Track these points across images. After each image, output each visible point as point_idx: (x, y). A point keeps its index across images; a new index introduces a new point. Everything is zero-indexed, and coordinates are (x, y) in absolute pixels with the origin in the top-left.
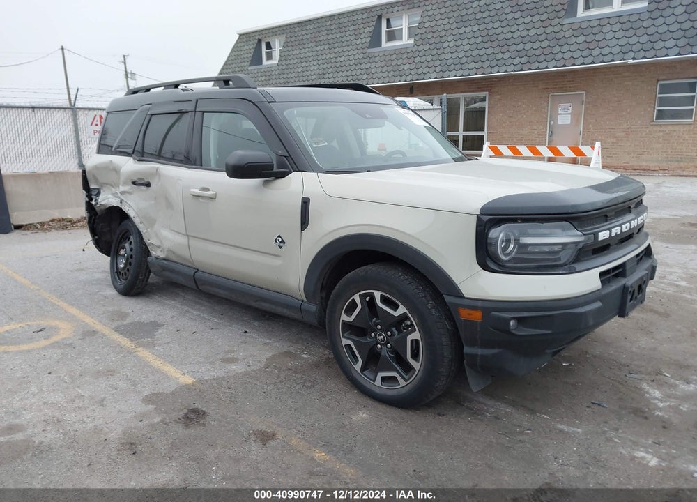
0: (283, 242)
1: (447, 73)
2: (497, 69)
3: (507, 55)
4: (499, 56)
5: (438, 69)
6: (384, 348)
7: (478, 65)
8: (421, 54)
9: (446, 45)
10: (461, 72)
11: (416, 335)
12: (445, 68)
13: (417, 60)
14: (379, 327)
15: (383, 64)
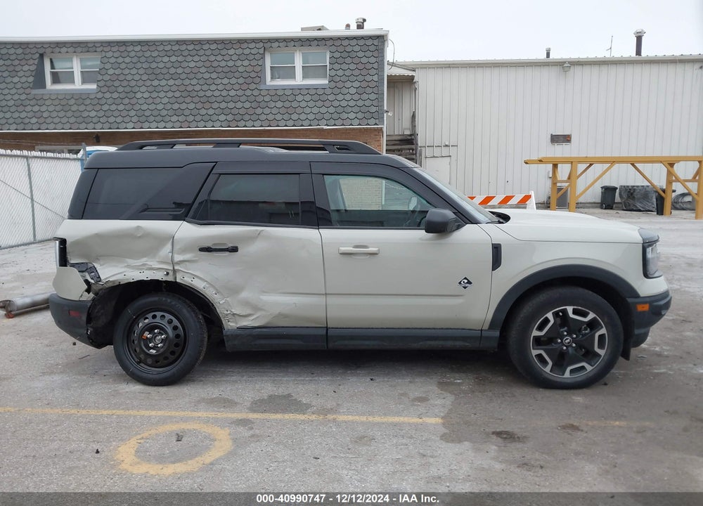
0: (469, 282)
1: (147, 124)
2: (202, 123)
3: (211, 112)
4: (203, 112)
5: (135, 119)
6: (570, 349)
7: (181, 119)
8: (110, 101)
9: (139, 95)
10: (163, 124)
11: (603, 331)
12: (143, 119)
13: (106, 107)
14: (565, 333)
15: (58, 108)
